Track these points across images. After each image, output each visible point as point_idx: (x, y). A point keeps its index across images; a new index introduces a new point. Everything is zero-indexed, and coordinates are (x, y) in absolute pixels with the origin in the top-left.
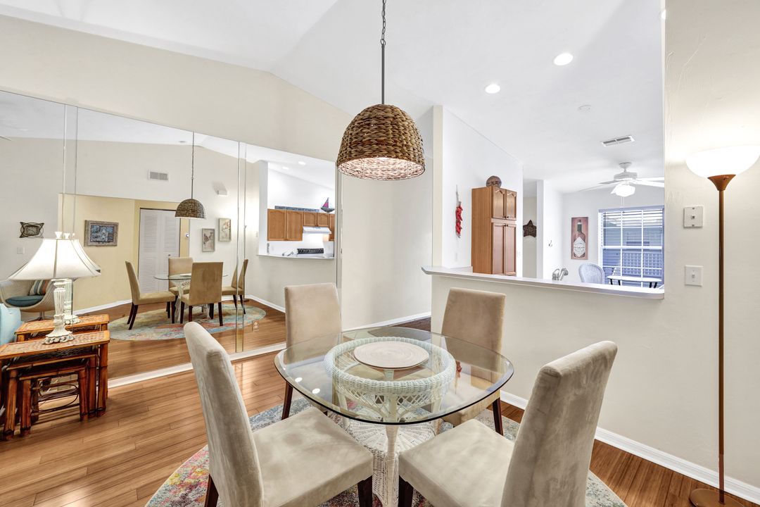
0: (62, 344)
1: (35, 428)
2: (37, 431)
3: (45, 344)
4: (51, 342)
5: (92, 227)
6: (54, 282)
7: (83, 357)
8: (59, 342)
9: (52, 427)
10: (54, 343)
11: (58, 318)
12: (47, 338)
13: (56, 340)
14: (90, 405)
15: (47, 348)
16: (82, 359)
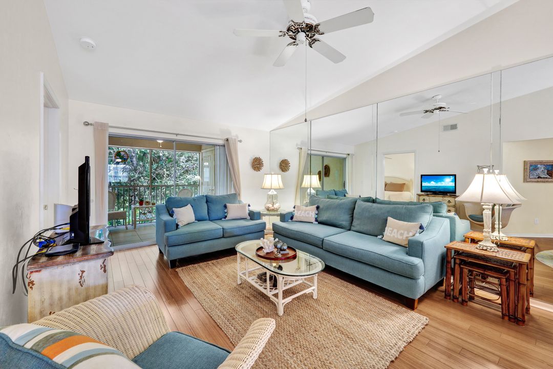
0: (488, 253)
1: (471, 304)
2: (473, 308)
3: (477, 248)
4: (481, 248)
5: (531, 166)
6: (483, 205)
7: (506, 269)
8: (486, 250)
9: (481, 310)
10: (483, 249)
11: (486, 232)
12: (479, 245)
13: (485, 248)
14: (511, 311)
15: (478, 251)
16: (504, 270)
